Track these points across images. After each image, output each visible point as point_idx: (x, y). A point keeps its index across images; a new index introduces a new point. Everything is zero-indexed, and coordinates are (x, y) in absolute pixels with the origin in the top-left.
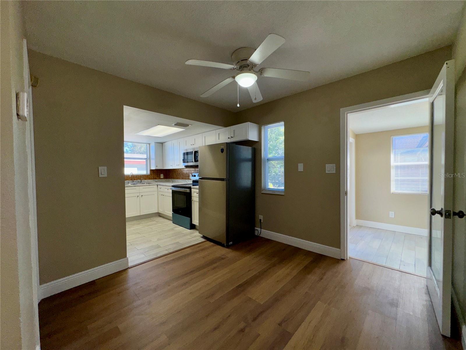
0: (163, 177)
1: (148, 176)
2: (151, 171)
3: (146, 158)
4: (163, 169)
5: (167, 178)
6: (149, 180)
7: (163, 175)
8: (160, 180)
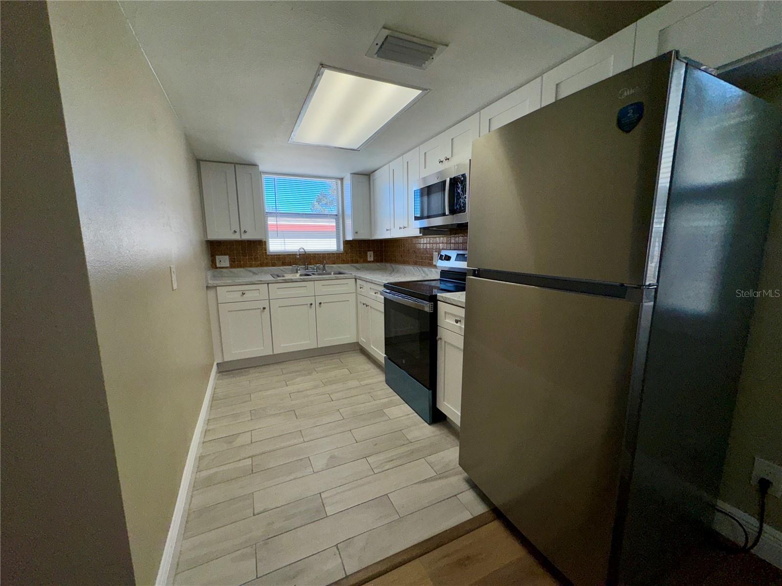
0: (372, 259)
1: (339, 256)
2: (347, 243)
3: (336, 214)
4: (371, 239)
5: (381, 261)
6: (342, 264)
7: (374, 253)
8: (366, 265)
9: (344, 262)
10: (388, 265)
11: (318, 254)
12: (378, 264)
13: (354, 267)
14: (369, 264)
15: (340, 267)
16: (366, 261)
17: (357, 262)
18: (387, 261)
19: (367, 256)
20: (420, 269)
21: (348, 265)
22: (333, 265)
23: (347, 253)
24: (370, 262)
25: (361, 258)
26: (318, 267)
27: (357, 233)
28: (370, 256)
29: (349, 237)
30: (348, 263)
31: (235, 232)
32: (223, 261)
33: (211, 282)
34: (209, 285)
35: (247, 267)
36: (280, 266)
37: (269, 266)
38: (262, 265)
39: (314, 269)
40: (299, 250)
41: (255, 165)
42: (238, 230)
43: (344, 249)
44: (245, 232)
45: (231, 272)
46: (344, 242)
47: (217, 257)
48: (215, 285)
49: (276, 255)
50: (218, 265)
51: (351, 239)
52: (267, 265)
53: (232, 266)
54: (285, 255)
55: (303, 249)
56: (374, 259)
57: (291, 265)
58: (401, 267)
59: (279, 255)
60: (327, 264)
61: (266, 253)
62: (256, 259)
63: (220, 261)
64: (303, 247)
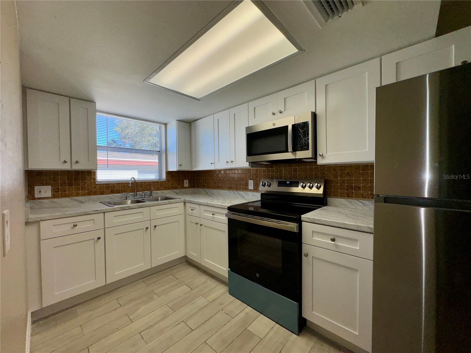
0: (187, 185)
1: (162, 184)
2: (169, 173)
3: (159, 150)
4: (190, 170)
5: (194, 187)
6: (165, 190)
7: (189, 181)
8: (183, 190)
9: (166, 188)
10: (201, 190)
11: (144, 182)
12: (192, 189)
13: (174, 192)
14: (186, 189)
15: (162, 192)
16: (183, 187)
17: (176, 188)
18: (198, 187)
19: (183, 183)
20: (236, 192)
21: (169, 191)
22: (158, 192)
23: (169, 181)
24: (186, 188)
25: (179, 185)
26: (145, 194)
27: (181, 165)
28: (186, 183)
30: (169, 189)
31: (65, 162)
32: (45, 191)
33: (32, 217)
34: (30, 220)
35: (72, 196)
36: (109, 194)
37: (98, 195)
38: (89, 194)
39: (142, 195)
40: (131, 179)
41: (92, 102)
42: (68, 160)
43: (166, 178)
44: (77, 162)
45: (53, 202)
46: (166, 172)
47: (37, 188)
48: (38, 220)
49: (106, 184)
50: (37, 195)
51: (176, 170)
52: (95, 193)
53: (54, 196)
54: (114, 184)
55: (134, 178)
56: (189, 185)
57: (119, 193)
58: (215, 191)
59: (109, 184)
60: (154, 190)
61: (95, 182)
62: (83, 188)
63: (40, 192)
64: (134, 177)
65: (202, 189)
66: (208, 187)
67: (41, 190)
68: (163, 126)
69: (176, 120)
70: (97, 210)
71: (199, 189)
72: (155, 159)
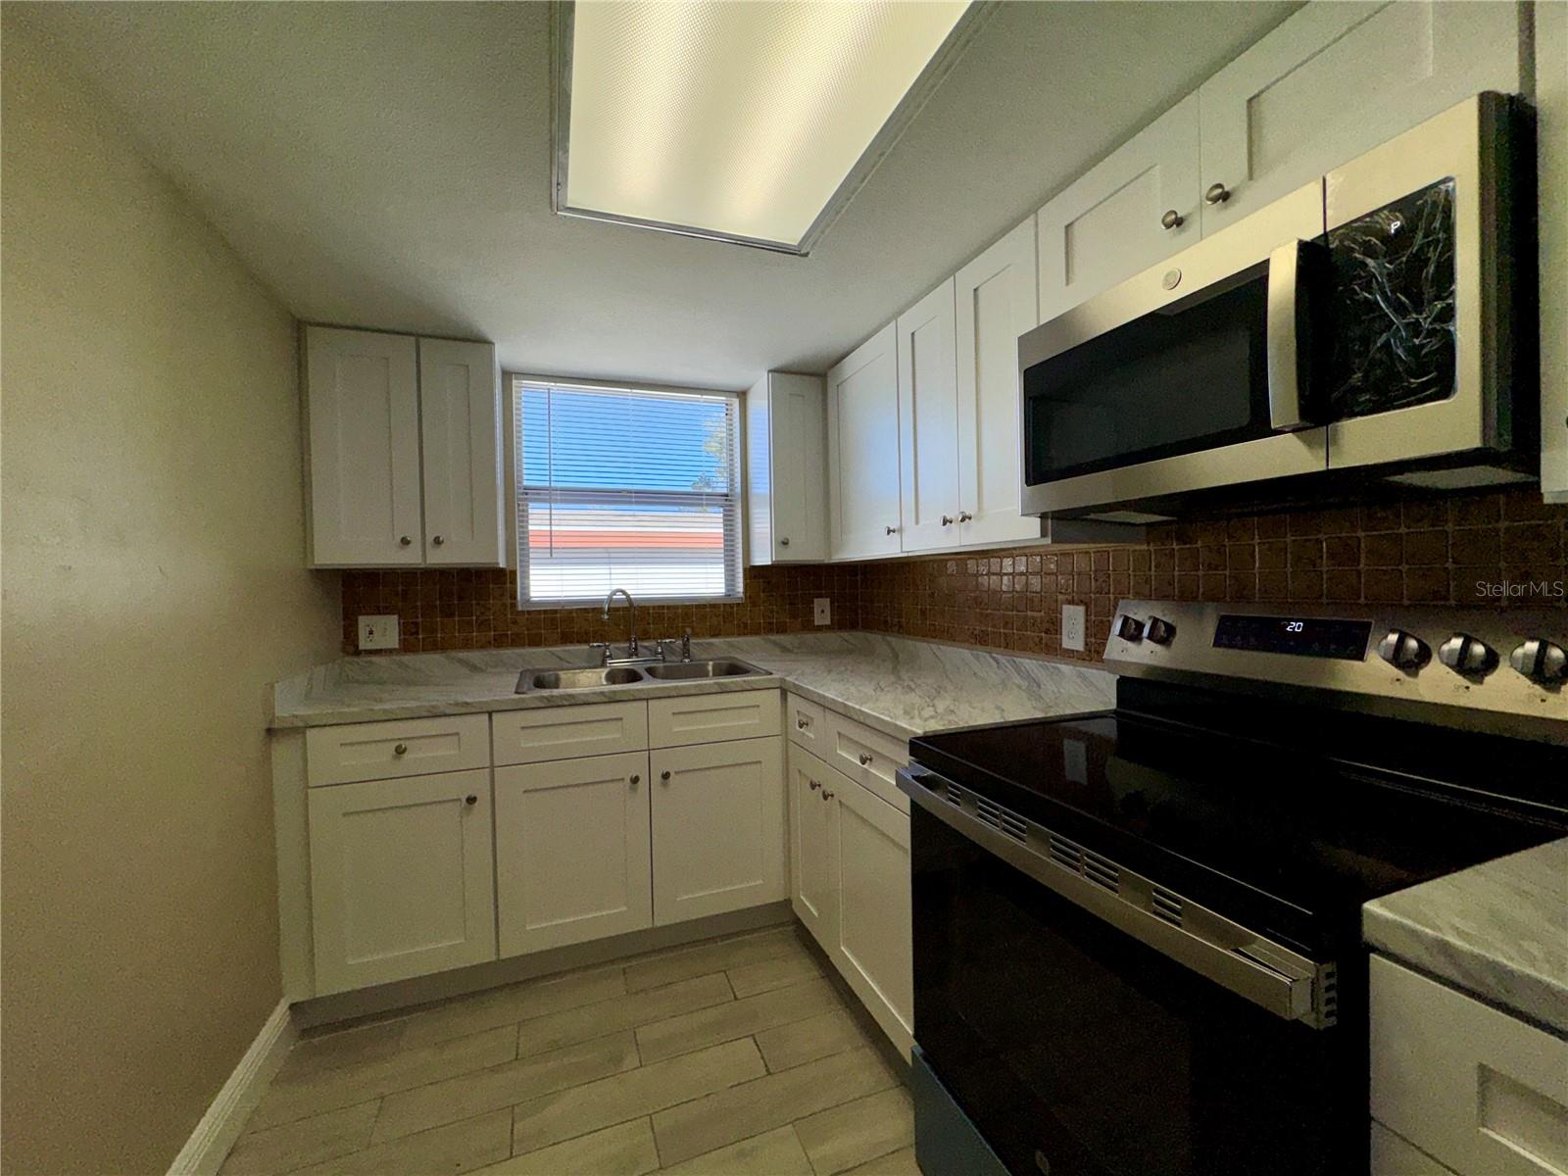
0: (827, 620)
1: (732, 613)
2: (754, 573)
3: (725, 491)
4: (826, 562)
5: (853, 626)
6: (739, 635)
7: (832, 603)
8: (810, 637)
9: (745, 630)
10: (875, 638)
11: (669, 607)
12: (846, 635)
13: (775, 643)
14: (819, 635)
15: (731, 645)
16: (808, 626)
17: (782, 629)
18: (868, 626)
19: (812, 611)
20: (1002, 659)
21: (755, 639)
22: (713, 640)
23: (754, 604)
24: (820, 628)
25: (794, 616)
26: (669, 647)
27: (782, 543)
28: (822, 611)
29: (763, 557)
30: (755, 632)
31: (405, 542)
32: (381, 630)
33: (285, 714)
34: (276, 726)
35: (454, 647)
36: (555, 643)
37: (523, 645)
38: (499, 642)
39: (657, 653)
40: (610, 597)
41: (479, 342)
42: (415, 536)
43: (745, 592)
44: (437, 541)
45: (401, 664)
46: (745, 570)
47: (364, 622)
48: (301, 724)
49: (545, 611)
50: (363, 644)
51: (770, 563)
52: (516, 641)
53: (407, 647)
54: (570, 611)
55: (624, 592)
56: (832, 619)
57: (587, 642)
58: (926, 649)
59: (556, 611)
60: (696, 635)
61: (514, 605)
62: (483, 625)
63: (371, 633)
64: (623, 588)
65: (879, 637)
66: (902, 629)
67: (374, 629)
68: (736, 402)
69: (770, 371)
70: (467, 704)
71: (871, 636)
72: (709, 524)
